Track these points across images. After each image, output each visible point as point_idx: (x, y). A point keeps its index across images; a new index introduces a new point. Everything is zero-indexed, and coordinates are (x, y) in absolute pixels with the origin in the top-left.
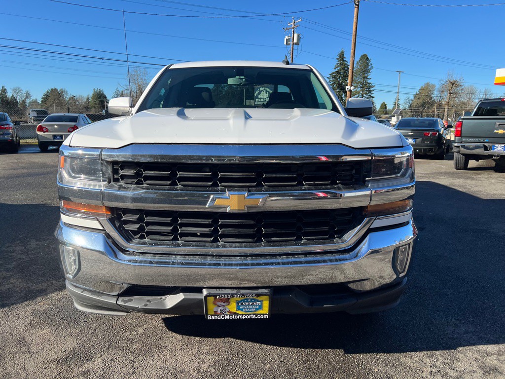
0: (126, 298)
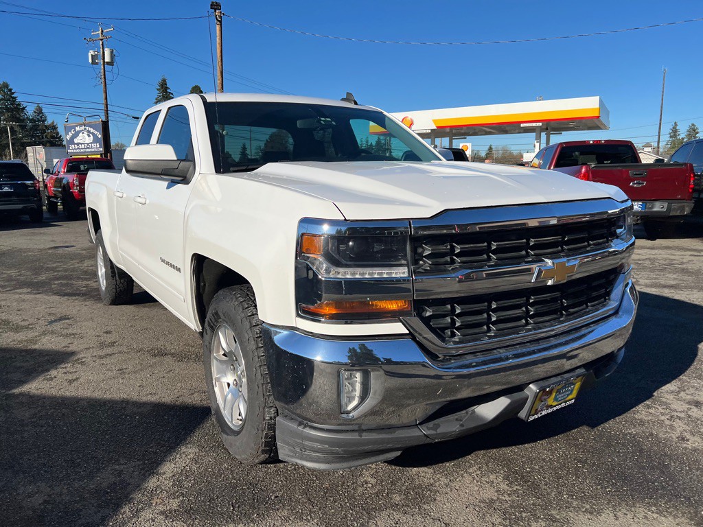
0: (431, 424)
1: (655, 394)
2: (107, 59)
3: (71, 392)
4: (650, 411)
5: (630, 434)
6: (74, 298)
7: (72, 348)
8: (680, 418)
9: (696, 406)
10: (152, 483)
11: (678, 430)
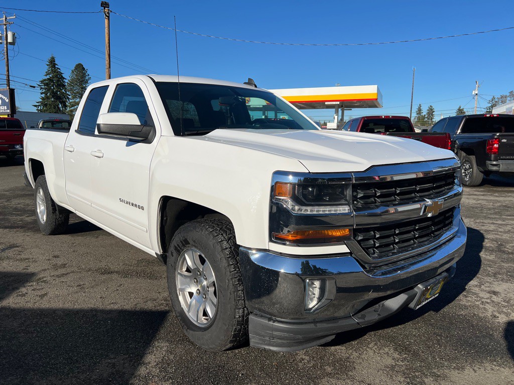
1: (466, 287)
2: (10, 40)
3: (45, 304)
4: (468, 299)
5: (462, 315)
6: (15, 230)
7: (31, 270)
8: (488, 303)
9: (495, 294)
10: (142, 371)
11: (490, 311)
